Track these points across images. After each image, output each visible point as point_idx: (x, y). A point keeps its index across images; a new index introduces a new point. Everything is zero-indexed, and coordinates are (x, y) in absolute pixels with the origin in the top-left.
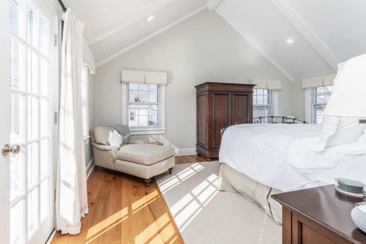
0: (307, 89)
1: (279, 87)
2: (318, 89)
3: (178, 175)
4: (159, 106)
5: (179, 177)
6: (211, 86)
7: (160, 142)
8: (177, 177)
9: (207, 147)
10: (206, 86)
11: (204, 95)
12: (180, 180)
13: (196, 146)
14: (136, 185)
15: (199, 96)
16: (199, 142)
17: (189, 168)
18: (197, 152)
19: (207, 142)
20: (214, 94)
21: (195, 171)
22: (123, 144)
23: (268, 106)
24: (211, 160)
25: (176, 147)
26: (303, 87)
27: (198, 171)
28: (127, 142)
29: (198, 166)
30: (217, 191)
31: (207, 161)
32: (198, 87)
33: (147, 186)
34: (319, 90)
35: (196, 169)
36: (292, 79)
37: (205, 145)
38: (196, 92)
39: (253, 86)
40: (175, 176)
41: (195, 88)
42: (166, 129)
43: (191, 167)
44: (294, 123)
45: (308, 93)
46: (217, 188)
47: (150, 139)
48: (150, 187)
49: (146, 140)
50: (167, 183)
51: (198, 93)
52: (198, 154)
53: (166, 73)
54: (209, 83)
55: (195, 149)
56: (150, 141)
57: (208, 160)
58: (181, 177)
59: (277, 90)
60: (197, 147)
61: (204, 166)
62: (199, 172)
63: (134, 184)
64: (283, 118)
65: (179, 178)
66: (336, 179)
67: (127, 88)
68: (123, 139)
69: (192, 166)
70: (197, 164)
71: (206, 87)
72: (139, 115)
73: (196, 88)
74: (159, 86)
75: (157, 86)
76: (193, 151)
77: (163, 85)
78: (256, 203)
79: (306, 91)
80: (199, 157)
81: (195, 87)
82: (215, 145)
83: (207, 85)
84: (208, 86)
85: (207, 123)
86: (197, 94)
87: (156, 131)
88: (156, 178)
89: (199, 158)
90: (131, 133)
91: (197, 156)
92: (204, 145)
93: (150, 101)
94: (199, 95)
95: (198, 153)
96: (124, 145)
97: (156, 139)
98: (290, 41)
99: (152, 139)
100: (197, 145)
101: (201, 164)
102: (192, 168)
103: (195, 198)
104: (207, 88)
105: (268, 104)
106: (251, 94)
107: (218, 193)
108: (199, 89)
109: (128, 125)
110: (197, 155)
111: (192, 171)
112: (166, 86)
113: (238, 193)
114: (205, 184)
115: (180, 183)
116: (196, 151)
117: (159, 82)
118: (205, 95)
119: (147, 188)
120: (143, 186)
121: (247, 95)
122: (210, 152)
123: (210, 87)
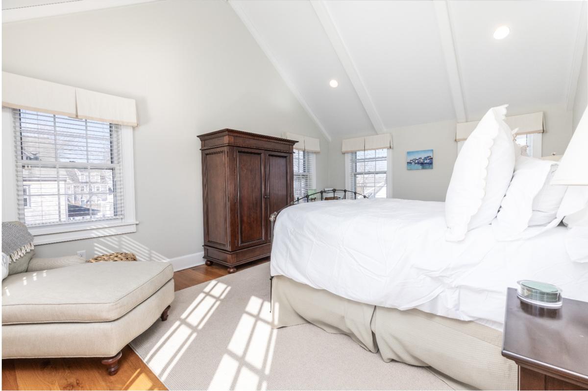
0: (348, 152)
1: (318, 149)
2: (358, 153)
3: (183, 316)
4: (117, 171)
5: (189, 320)
6: (233, 137)
7: (127, 252)
8: (184, 322)
9: (229, 248)
10: (223, 136)
11: (219, 152)
12: (194, 329)
13: (203, 247)
14: (72, 380)
15: (207, 154)
16: (209, 241)
17: (202, 296)
18: (206, 260)
19: (229, 239)
20: (239, 152)
21: (217, 299)
22: (10, 275)
23: (304, 175)
24: (235, 269)
25: (163, 257)
26: (344, 150)
27: (222, 297)
28: (24, 267)
29: (218, 287)
30: (275, 331)
31: (230, 273)
32: (204, 138)
33: (111, 374)
34: (360, 155)
35: (217, 295)
36: (330, 138)
37: (224, 245)
38: (200, 148)
39: (294, 142)
40: (177, 323)
41: (199, 139)
42: (138, 223)
43: (204, 292)
44: (334, 198)
45: (348, 157)
46: (271, 324)
47: (96, 248)
48: (120, 372)
49: (84, 251)
50: (165, 346)
51: (205, 148)
52: (209, 263)
53: (133, 102)
54: (230, 132)
55: (202, 253)
56: (96, 252)
57: (232, 270)
58: (194, 320)
59: (315, 153)
60: (206, 251)
61: (228, 283)
62: (225, 298)
63: (64, 382)
64: (322, 192)
65: (189, 325)
66: (518, 282)
67: (14, 122)
68: (9, 261)
69: (207, 289)
70: (213, 282)
71: (225, 137)
72: (59, 194)
73: (201, 141)
74: (114, 127)
75: (110, 127)
76: (197, 258)
77: (127, 126)
78: (343, 334)
79: (346, 155)
80: (210, 267)
81: (198, 136)
82: (242, 242)
83: (226, 135)
84: (227, 137)
85: (228, 204)
86: (202, 150)
87: (112, 229)
88: (133, 346)
89: (210, 269)
90: (37, 241)
91: (206, 266)
92: (220, 244)
93: (90, 161)
94: (207, 152)
95: (208, 261)
96: (13, 277)
97: (114, 245)
98: (334, 84)
99: (104, 248)
100: (205, 245)
101: (223, 282)
102: (208, 294)
103: (242, 361)
104: (226, 140)
105: (304, 172)
106: (291, 154)
107: (278, 333)
108: (206, 142)
109: (22, 221)
110: (206, 264)
111: (209, 301)
112: (134, 128)
113: (309, 322)
114: (246, 322)
115: (197, 337)
116: (204, 258)
117: (116, 119)
118: (222, 152)
119: (112, 378)
120: (97, 375)
121: (286, 157)
122: (233, 256)
123: (232, 140)
